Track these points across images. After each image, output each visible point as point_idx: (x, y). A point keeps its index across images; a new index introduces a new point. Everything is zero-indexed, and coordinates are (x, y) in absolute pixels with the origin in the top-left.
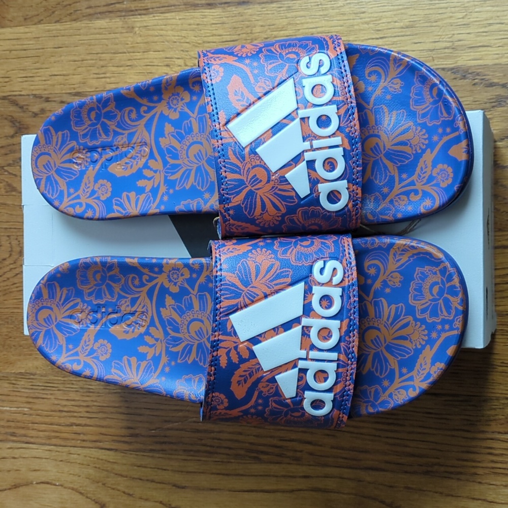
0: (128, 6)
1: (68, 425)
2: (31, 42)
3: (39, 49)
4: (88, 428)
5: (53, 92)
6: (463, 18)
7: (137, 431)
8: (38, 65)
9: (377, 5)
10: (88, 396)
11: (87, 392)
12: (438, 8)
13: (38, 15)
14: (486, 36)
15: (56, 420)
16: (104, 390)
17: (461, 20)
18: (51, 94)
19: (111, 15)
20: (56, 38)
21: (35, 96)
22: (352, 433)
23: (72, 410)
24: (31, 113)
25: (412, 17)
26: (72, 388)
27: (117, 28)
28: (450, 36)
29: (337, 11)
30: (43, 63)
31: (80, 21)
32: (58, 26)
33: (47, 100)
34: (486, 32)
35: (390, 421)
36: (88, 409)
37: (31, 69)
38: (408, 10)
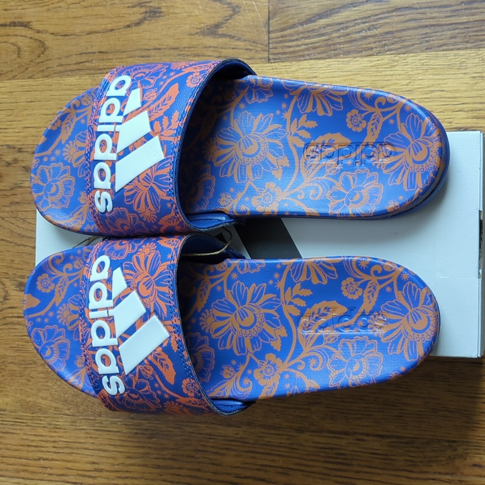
0: (97, 64)
1: (35, 460)
2: (5, 96)
3: (13, 103)
4: (54, 462)
5: (25, 143)
6: (407, 85)
7: (101, 467)
8: (11, 118)
10: (55, 432)
11: (54, 428)
13: (12, 71)
14: (428, 102)
15: (24, 454)
16: (71, 427)
17: (406, 86)
18: (23, 145)
19: (81, 72)
20: (29, 93)
21: (8, 146)
22: (304, 471)
23: (39, 445)
24: (4, 162)
25: (360, 83)
26: (40, 424)
27: (86, 85)
29: (291, 75)
30: (17, 116)
31: (52, 78)
32: (31, 82)
33: (20, 151)
34: (428, 98)
35: (340, 461)
36: (55, 445)
37: (5, 122)
38: (356, 76)
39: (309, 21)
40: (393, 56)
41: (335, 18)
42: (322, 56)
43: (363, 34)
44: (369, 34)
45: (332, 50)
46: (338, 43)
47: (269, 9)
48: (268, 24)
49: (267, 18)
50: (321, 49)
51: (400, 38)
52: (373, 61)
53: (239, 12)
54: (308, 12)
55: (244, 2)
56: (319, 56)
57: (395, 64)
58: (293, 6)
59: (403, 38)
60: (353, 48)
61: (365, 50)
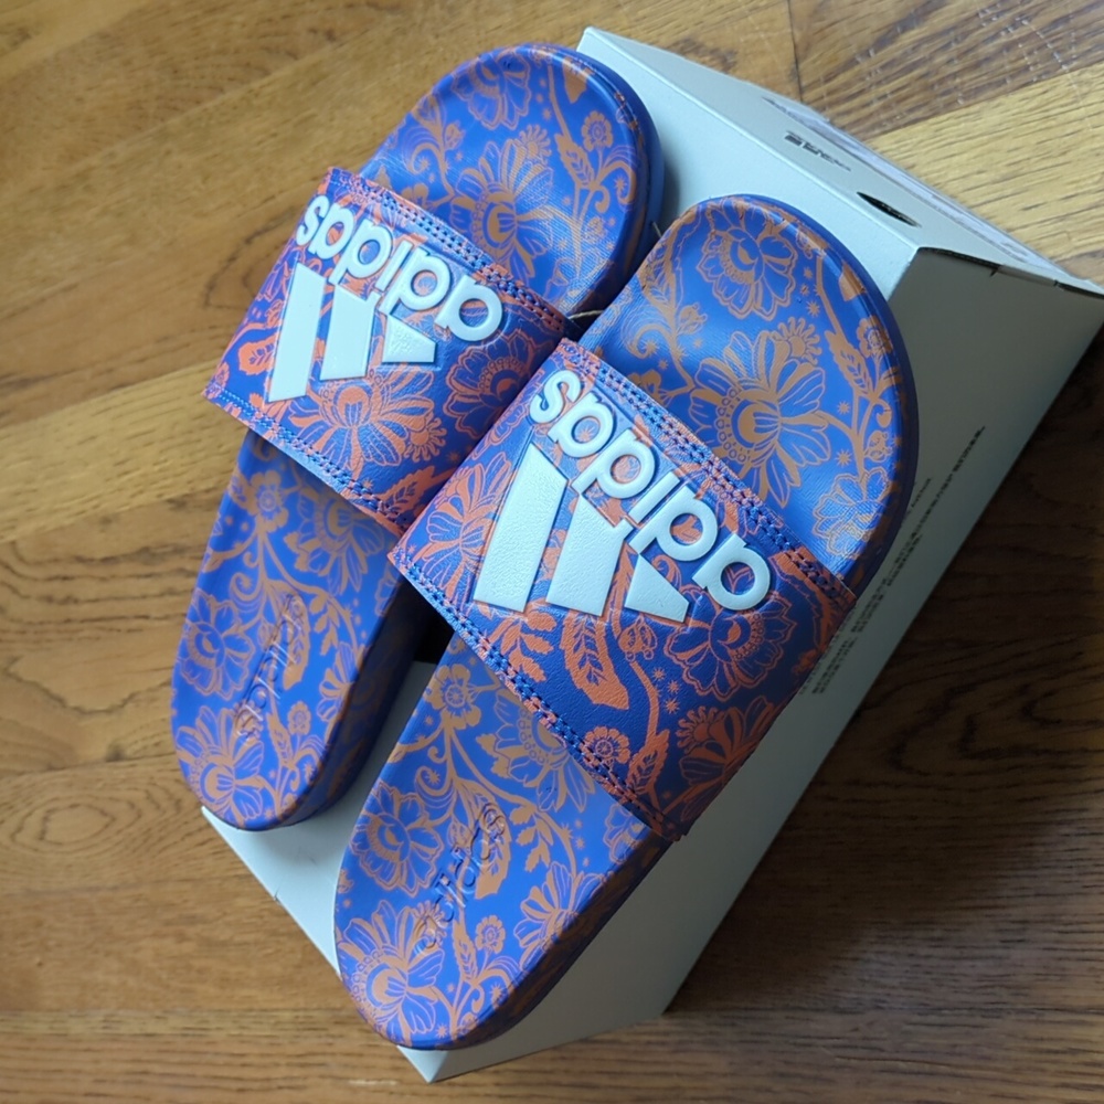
9: (936, 145)
12: (1064, 124)
28: (1096, 179)
38: (1000, 141)
39: (881, 43)
40: (1076, 73)
41: (935, 21)
42: (919, 114)
43: (1004, 39)
44: (1015, 37)
45: (936, 96)
46: (949, 76)
47: (793, 39)
48: (796, 74)
49: (794, 60)
50: (915, 98)
51: (1088, 25)
52: (1034, 97)
53: (735, 63)
54: (875, 24)
55: (742, 40)
56: (912, 116)
57: (1085, 89)
58: (843, 19)
59: (1094, 26)
60: (985, 78)
61: (1012, 77)
